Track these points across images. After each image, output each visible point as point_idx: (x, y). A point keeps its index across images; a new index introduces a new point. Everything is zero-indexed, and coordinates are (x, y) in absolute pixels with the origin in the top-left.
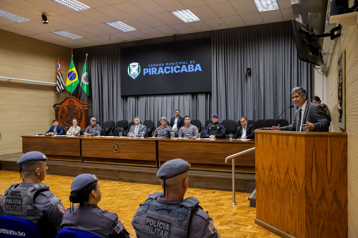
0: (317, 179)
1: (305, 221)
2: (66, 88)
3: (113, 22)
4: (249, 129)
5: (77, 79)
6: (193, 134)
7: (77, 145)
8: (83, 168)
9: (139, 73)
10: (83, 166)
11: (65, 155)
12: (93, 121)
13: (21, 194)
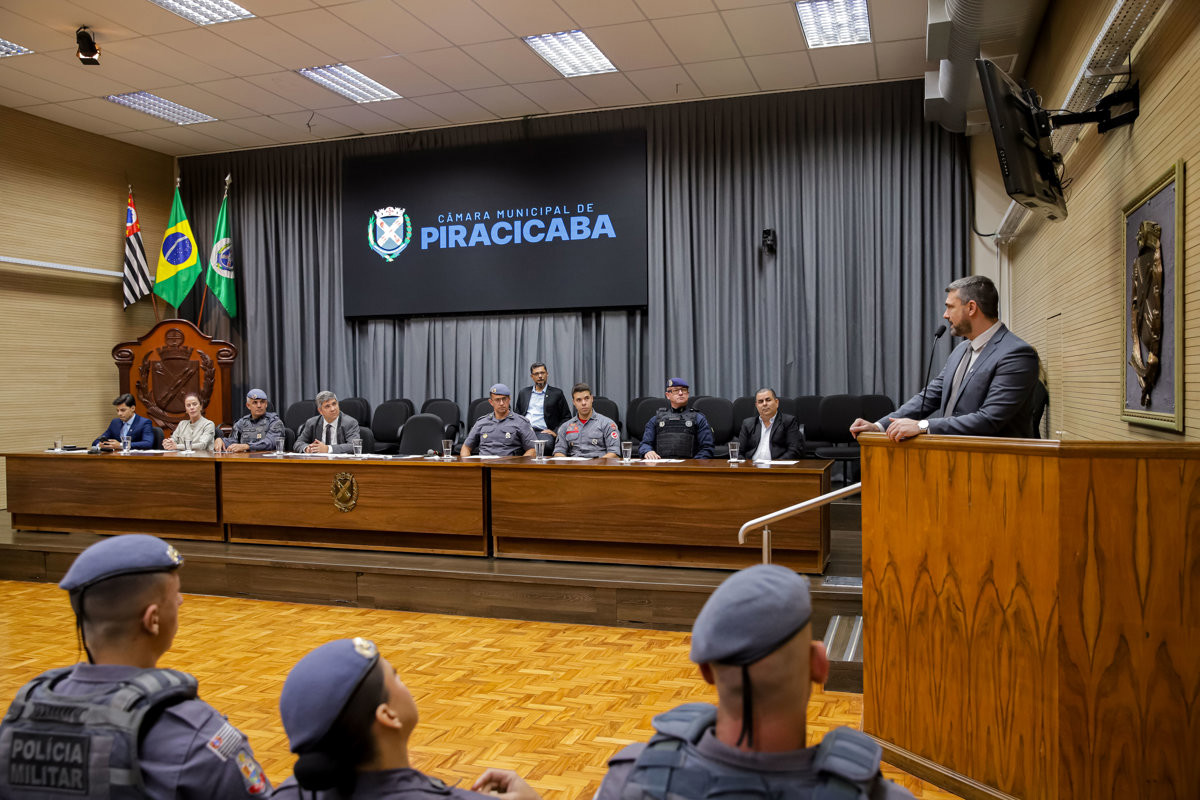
0: (1102, 603)
1: (1060, 745)
2: (155, 292)
3: (324, 67)
4: (780, 429)
5: (194, 258)
6: (603, 445)
7: (205, 485)
8: (229, 564)
9: (408, 241)
10: (227, 554)
11: (163, 518)
12: (256, 402)
13: (83, 718)
